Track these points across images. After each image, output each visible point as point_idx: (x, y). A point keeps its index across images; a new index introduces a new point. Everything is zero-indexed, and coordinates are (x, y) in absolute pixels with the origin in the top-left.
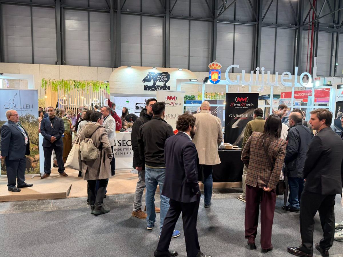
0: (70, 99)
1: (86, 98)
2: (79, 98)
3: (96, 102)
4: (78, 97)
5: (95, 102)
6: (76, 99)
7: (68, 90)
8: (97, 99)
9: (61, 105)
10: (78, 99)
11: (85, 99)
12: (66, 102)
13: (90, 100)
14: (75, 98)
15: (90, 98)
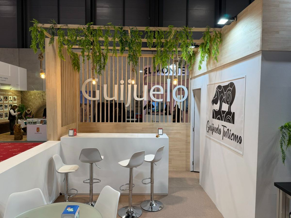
0: (105, 86)
1: (137, 83)
2: (124, 84)
3: (156, 93)
4: (122, 82)
5: (154, 93)
6: (116, 87)
7: (100, 67)
8: (160, 87)
9: (86, 99)
10: (122, 87)
11: (135, 86)
12: (97, 92)
13: (146, 88)
14: (116, 84)
15: (145, 84)
